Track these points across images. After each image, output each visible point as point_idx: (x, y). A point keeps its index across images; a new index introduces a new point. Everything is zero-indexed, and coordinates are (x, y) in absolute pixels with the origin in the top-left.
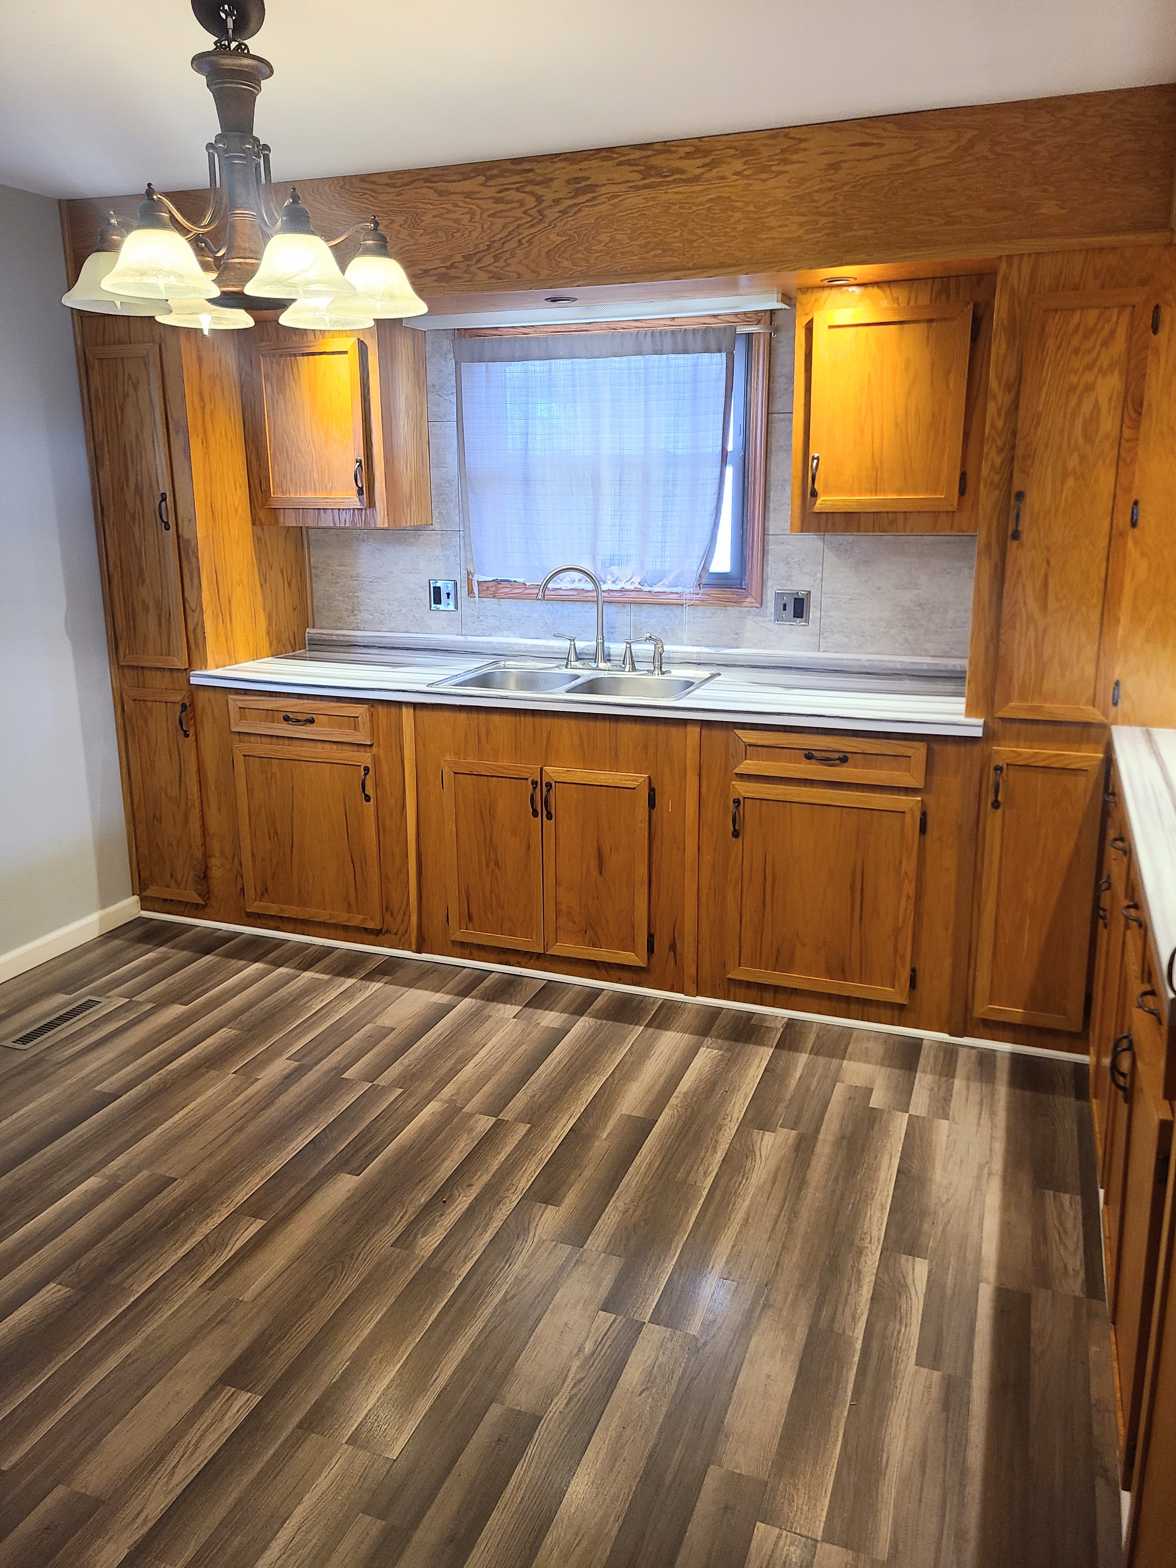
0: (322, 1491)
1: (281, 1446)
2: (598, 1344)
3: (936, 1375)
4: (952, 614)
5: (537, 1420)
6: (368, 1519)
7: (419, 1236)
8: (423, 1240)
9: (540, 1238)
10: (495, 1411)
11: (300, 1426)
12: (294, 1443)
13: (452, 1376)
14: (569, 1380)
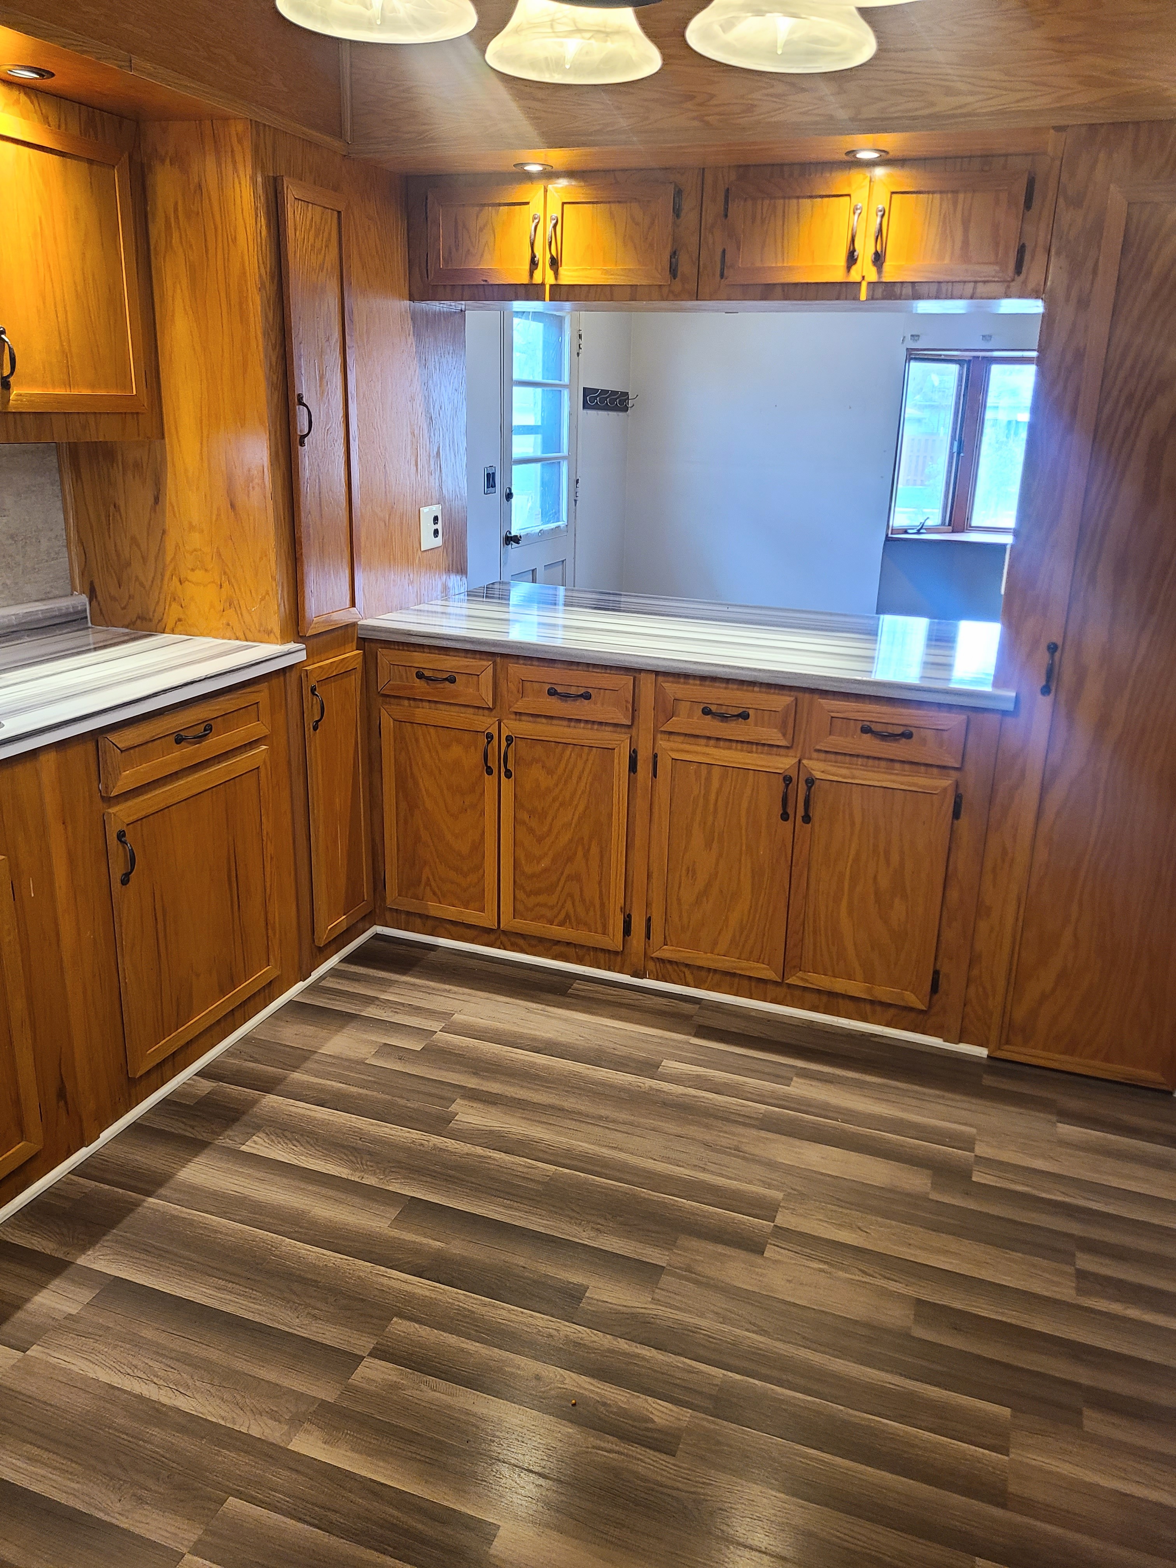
0: (1076, 1467)
1: (1036, 1518)
2: (809, 1257)
3: (795, 1079)
4: (44, 544)
5: (919, 1302)
6: (1085, 1422)
7: (650, 1425)
8: (656, 1419)
9: (651, 1302)
10: (919, 1332)
11: (1004, 1506)
12: (1026, 1506)
13: (887, 1371)
14: (864, 1280)
